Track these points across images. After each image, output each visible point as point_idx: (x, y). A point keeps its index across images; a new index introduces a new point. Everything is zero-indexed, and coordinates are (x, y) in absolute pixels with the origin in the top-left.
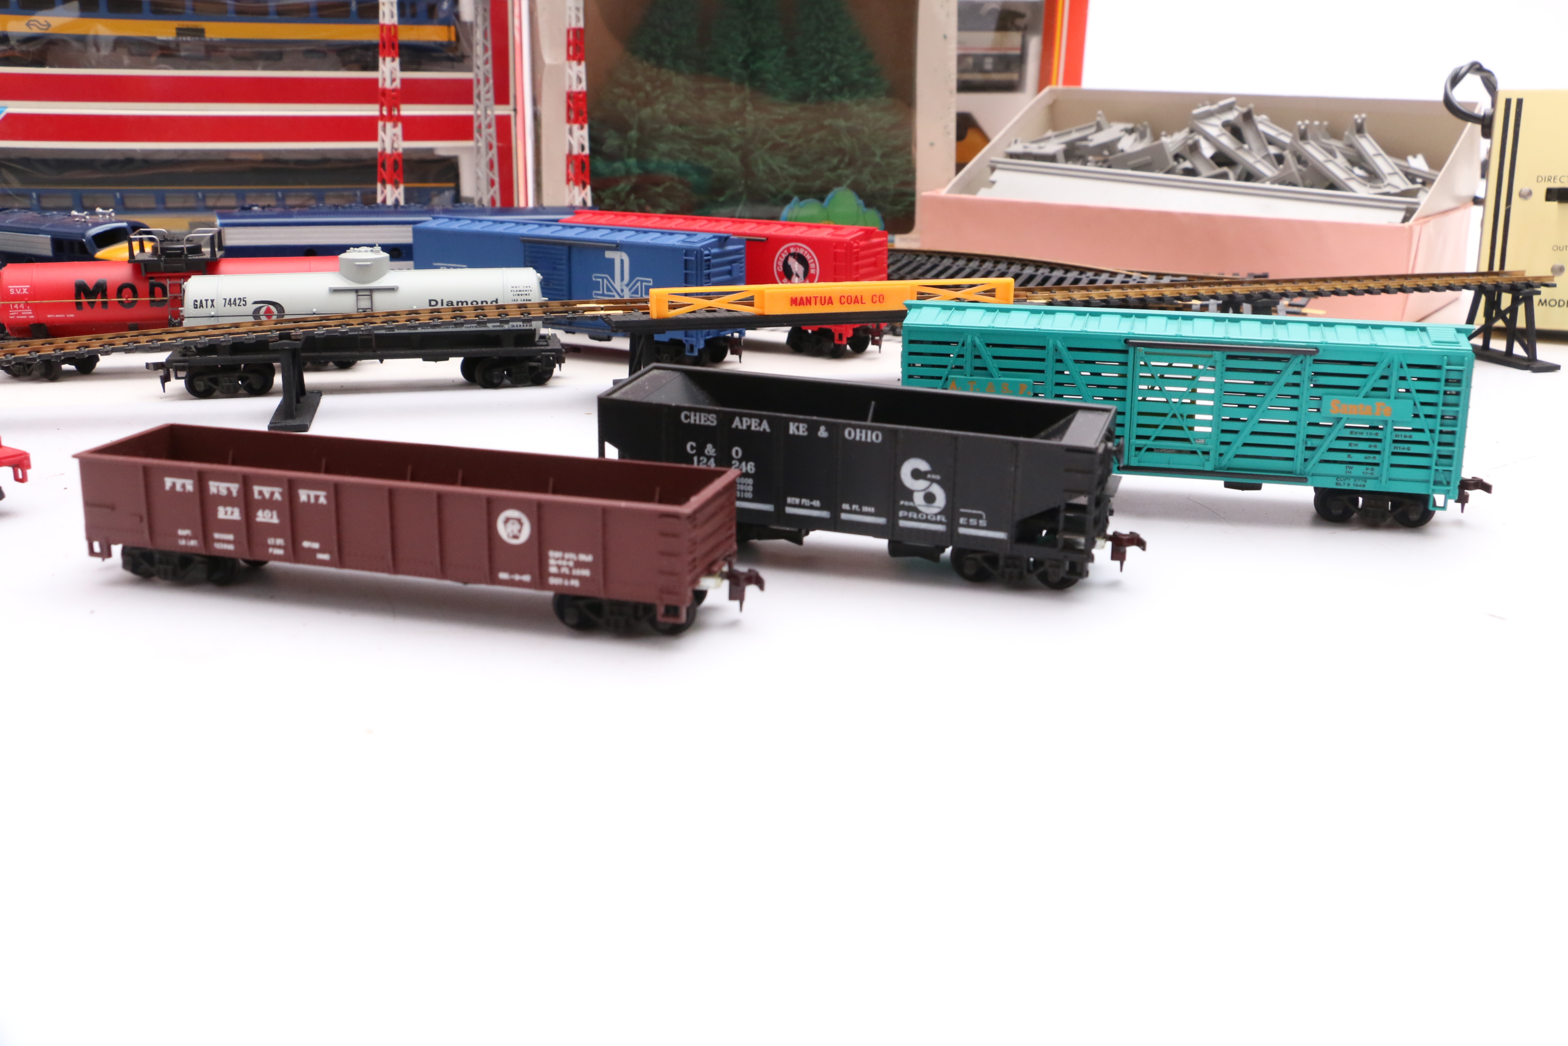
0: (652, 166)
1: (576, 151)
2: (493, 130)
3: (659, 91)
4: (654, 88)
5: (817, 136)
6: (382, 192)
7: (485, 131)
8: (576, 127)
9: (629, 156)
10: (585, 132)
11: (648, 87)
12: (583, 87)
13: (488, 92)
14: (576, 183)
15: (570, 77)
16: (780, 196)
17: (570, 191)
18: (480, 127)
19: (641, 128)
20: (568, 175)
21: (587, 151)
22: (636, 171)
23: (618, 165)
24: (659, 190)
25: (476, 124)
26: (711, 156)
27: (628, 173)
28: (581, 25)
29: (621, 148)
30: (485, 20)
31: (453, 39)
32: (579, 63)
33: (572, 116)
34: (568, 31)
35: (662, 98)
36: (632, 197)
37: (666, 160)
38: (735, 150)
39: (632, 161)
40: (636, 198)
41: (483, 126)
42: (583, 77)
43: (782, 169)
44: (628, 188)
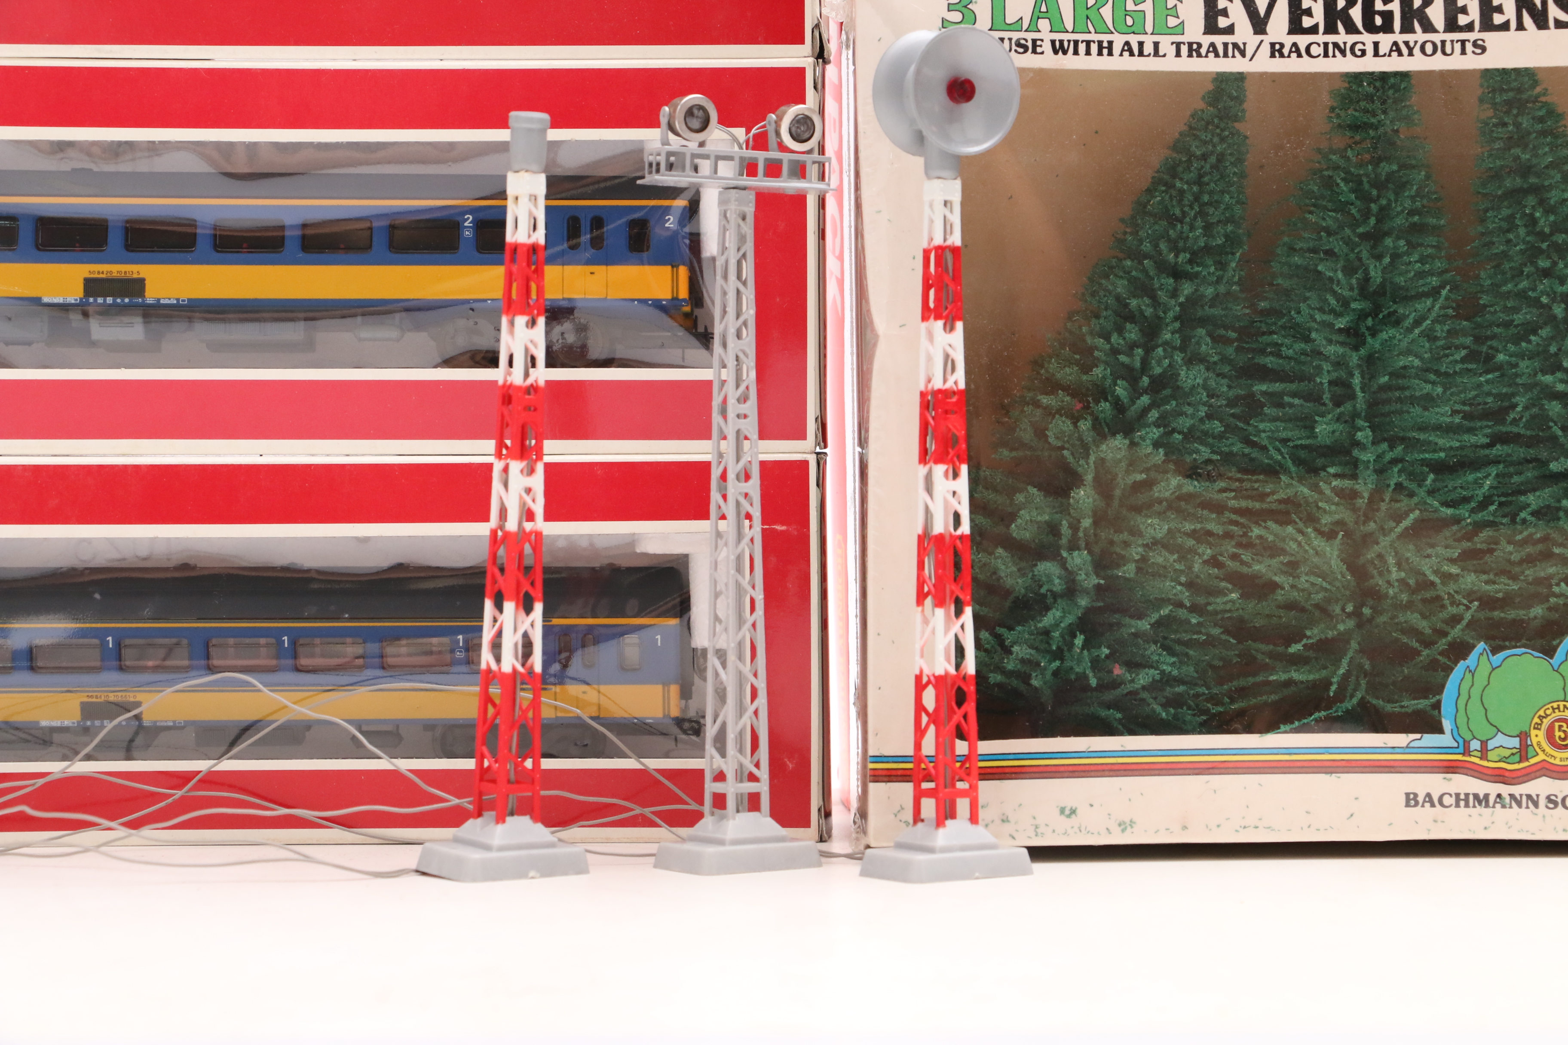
0: (1128, 570)
1: (939, 527)
2: (754, 487)
3: (1145, 400)
4: (1136, 392)
5: (1533, 500)
6: (495, 620)
7: (734, 487)
8: (940, 469)
9: (1073, 547)
10: (962, 484)
11: (1121, 390)
12: (959, 379)
13: (743, 399)
14: (940, 603)
15: (930, 358)
16: (1442, 644)
17: (926, 621)
18: (724, 477)
19: (1104, 487)
20: (921, 582)
21: (965, 528)
22: (1089, 580)
23: (1046, 568)
24: (1144, 625)
25: (715, 473)
26: (1273, 550)
27: (1071, 591)
28: (956, 239)
29: (1053, 529)
30: (742, 239)
31: (684, 293)
32: (949, 328)
33: (931, 446)
34: (926, 253)
35: (1154, 415)
36: (1079, 641)
37: (1159, 558)
38: (1330, 536)
39: (1079, 559)
40: (1086, 645)
41: (731, 476)
42: (959, 357)
43: (1447, 577)
44: (1070, 619)
